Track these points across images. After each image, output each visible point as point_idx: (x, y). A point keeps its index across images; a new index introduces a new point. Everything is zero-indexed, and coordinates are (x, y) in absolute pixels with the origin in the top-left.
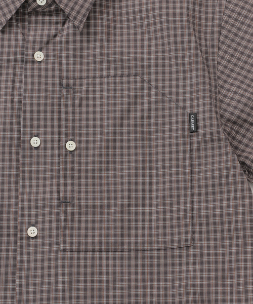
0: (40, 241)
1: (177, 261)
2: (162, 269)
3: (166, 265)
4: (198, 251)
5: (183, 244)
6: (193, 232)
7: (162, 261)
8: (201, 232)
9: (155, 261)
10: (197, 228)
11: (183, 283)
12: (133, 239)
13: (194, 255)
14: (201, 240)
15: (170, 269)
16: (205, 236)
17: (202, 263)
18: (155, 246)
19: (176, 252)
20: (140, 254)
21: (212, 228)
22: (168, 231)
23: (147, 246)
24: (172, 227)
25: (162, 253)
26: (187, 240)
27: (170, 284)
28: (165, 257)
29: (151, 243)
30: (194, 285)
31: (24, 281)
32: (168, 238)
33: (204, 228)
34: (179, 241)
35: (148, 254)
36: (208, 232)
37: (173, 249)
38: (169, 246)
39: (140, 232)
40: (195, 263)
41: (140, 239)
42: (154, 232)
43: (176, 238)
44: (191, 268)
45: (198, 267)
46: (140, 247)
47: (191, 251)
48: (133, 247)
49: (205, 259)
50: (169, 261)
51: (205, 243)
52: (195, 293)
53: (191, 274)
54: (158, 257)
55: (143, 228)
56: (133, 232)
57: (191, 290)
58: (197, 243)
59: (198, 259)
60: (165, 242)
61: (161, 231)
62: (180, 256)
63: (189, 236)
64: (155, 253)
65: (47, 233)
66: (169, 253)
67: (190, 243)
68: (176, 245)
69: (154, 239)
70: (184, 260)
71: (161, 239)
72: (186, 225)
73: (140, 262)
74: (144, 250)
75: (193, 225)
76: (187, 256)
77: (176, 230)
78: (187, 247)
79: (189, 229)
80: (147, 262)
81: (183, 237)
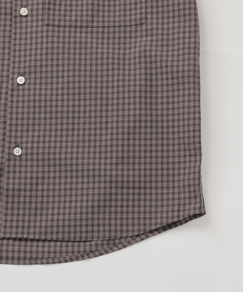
0: (29, 19)
1: (133, 35)
2: (122, 41)
3: (125, 38)
4: (149, 27)
5: (138, 22)
6: (146, 13)
7: (122, 35)
8: (152, 13)
9: (117, 35)
10: (149, 10)
11: (138, 49)
12: (101, 19)
13: (146, 30)
14: (152, 18)
15: (128, 41)
16: (155, 16)
17: (152, 35)
18: (117, 24)
19: (133, 28)
20: (106, 30)
21: (160, 9)
22: (128, 13)
23: (111, 24)
24: (130, 10)
25: (122, 29)
26: (141, 19)
27: (127, 51)
28: (125, 32)
29: (114, 22)
30: (145, 51)
31: (17, 48)
32: (128, 18)
33: (155, 10)
34: (136, 20)
35: (111, 29)
36: (157, 13)
37: (131, 26)
38: (128, 23)
39: (106, 14)
40: (147, 36)
41: (106, 19)
42: (117, 14)
43: (133, 17)
44: (144, 39)
45: (149, 38)
46: (106, 24)
47: (144, 27)
48: (100, 24)
49: (155, 32)
50: (128, 35)
51: (155, 21)
52: (145, 57)
53: (143, 43)
54: (120, 32)
55: (109, 11)
56: (101, 14)
57: (143, 54)
58: (149, 21)
59: (149, 33)
60: (125, 21)
61: (122, 13)
62: (136, 31)
63: (143, 16)
64: (117, 29)
65: (35, 12)
66: (128, 29)
67: (144, 21)
68: (133, 23)
69: (117, 19)
70: (139, 34)
71: (122, 18)
72: (141, 8)
73: (106, 35)
74: (109, 27)
75: (146, 8)
76: (141, 31)
77: (133, 12)
78: (141, 24)
79: (143, 10)
80: (111, 35)
81: (138, 16)
